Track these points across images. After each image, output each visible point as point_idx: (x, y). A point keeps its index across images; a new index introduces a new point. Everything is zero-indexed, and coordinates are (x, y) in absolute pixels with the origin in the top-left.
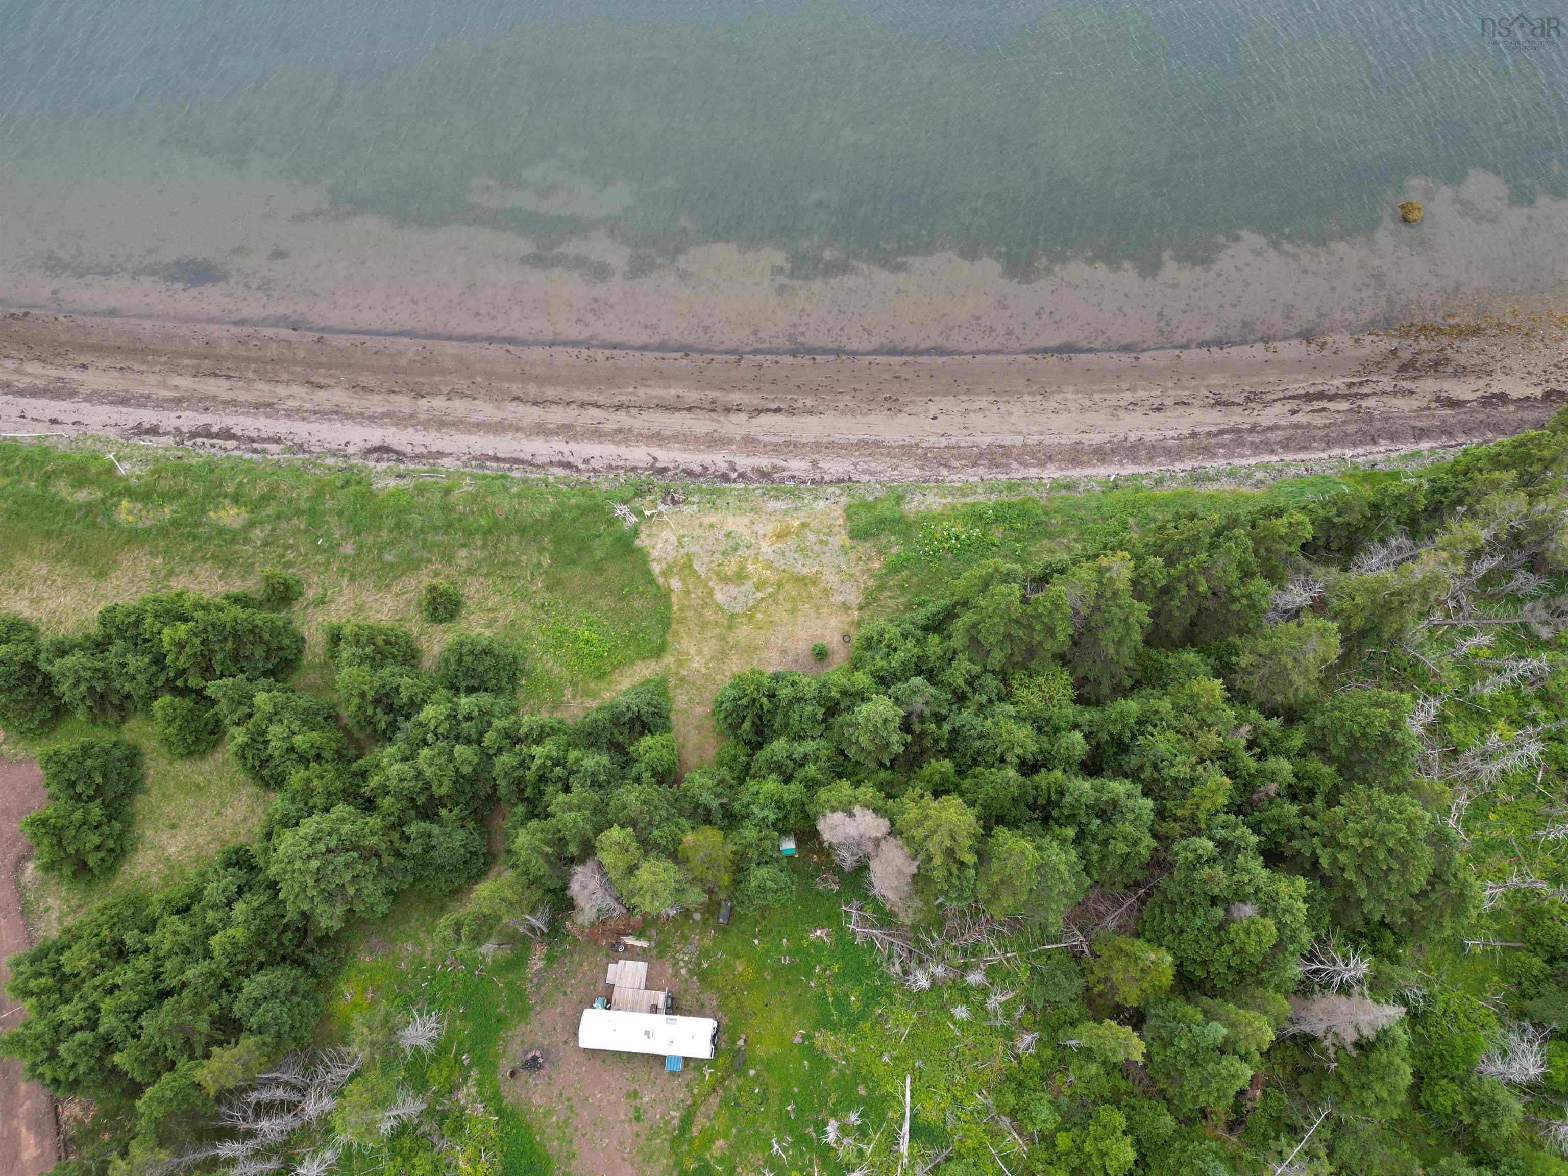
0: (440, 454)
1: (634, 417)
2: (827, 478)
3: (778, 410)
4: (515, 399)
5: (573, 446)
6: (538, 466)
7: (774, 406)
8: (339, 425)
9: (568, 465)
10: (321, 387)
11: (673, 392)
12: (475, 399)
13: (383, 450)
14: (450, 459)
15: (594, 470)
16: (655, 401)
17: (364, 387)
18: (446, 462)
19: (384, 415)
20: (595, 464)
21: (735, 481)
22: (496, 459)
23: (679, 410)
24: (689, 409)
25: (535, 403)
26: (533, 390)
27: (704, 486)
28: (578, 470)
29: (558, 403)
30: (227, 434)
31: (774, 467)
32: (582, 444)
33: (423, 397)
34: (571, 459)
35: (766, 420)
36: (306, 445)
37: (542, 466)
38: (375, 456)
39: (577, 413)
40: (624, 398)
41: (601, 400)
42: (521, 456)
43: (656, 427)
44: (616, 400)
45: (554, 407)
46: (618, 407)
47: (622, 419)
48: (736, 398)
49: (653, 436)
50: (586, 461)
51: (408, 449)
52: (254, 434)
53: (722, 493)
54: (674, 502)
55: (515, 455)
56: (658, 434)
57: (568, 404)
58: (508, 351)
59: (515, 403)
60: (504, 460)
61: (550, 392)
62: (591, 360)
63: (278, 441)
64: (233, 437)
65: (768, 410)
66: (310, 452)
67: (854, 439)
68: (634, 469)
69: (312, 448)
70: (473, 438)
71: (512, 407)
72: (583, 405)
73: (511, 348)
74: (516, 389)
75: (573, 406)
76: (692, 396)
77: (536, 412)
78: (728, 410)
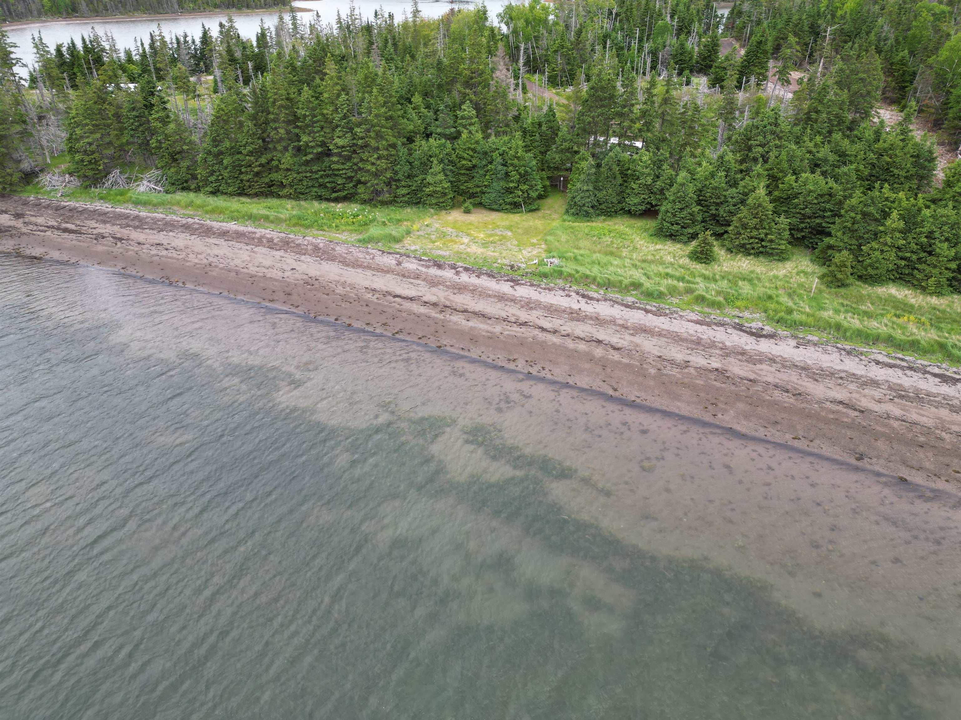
0: (697, 322)
1: (513, 315)
2: (398, 256)
3: (397, 296)
4: (618, 349)
5: (575, 306)
6: (610, 300)
7: (397, 299)
8: (809, 362)
9: (585, 296)
10: (841, 402)
11: (471, 324)
12: (660, 357)
13: (758, 335)
14: (689, 318)
15: (564, 290)
16: (489, 322)
17: (787, 391)
18: (694, 317)
19: (761, 362)
20: (561, 293)
21: (462, 267)
22: (648, 311)
23: (474, 313)
24: (466, 311)
25: (599, 342)
26: (599, 352)
27: (485, 268)
28: (577, 293)
29: (578, 338)
31: (428, 268)
32: (567, 305)
33: (717, 370)
34: (580, 299)
35: (411, 293)
36: (843, 353)
37: (606, 300)
38: (764, 333)
39: (562, 328)
40: (516, 329)
41: (537, 332)
42: (622, 308)
43: (499, 305)
44: (524, 329)
45: (582, 335)
46: (525, 324)
47: (523, 316)
48: (422, 310)
49: (506, 300)
50: (569, 296)
51: (731, 331)
52: (909, 373)
53: (476, 264)
54: (512, 266)
55: (628, 310)
56: (500, 301)
57: (568, 335)
58: (616, 390)
59: (619, 345)
60: (639, 308)
61: (582, 346)
62: (530, 363)
63: (878, 363)
65: (404, 298)
66: (838, 348)
67: (359, 270)
68: (532, 285)
69: (835, 350)
70: (665, 327)
71: (621, 343)
72: (555, 332)
73: (611, 392)
74: (616, 356)
75: (564, 333)
76: (457, 318)
77: (602, 335)
78: (435, 305)
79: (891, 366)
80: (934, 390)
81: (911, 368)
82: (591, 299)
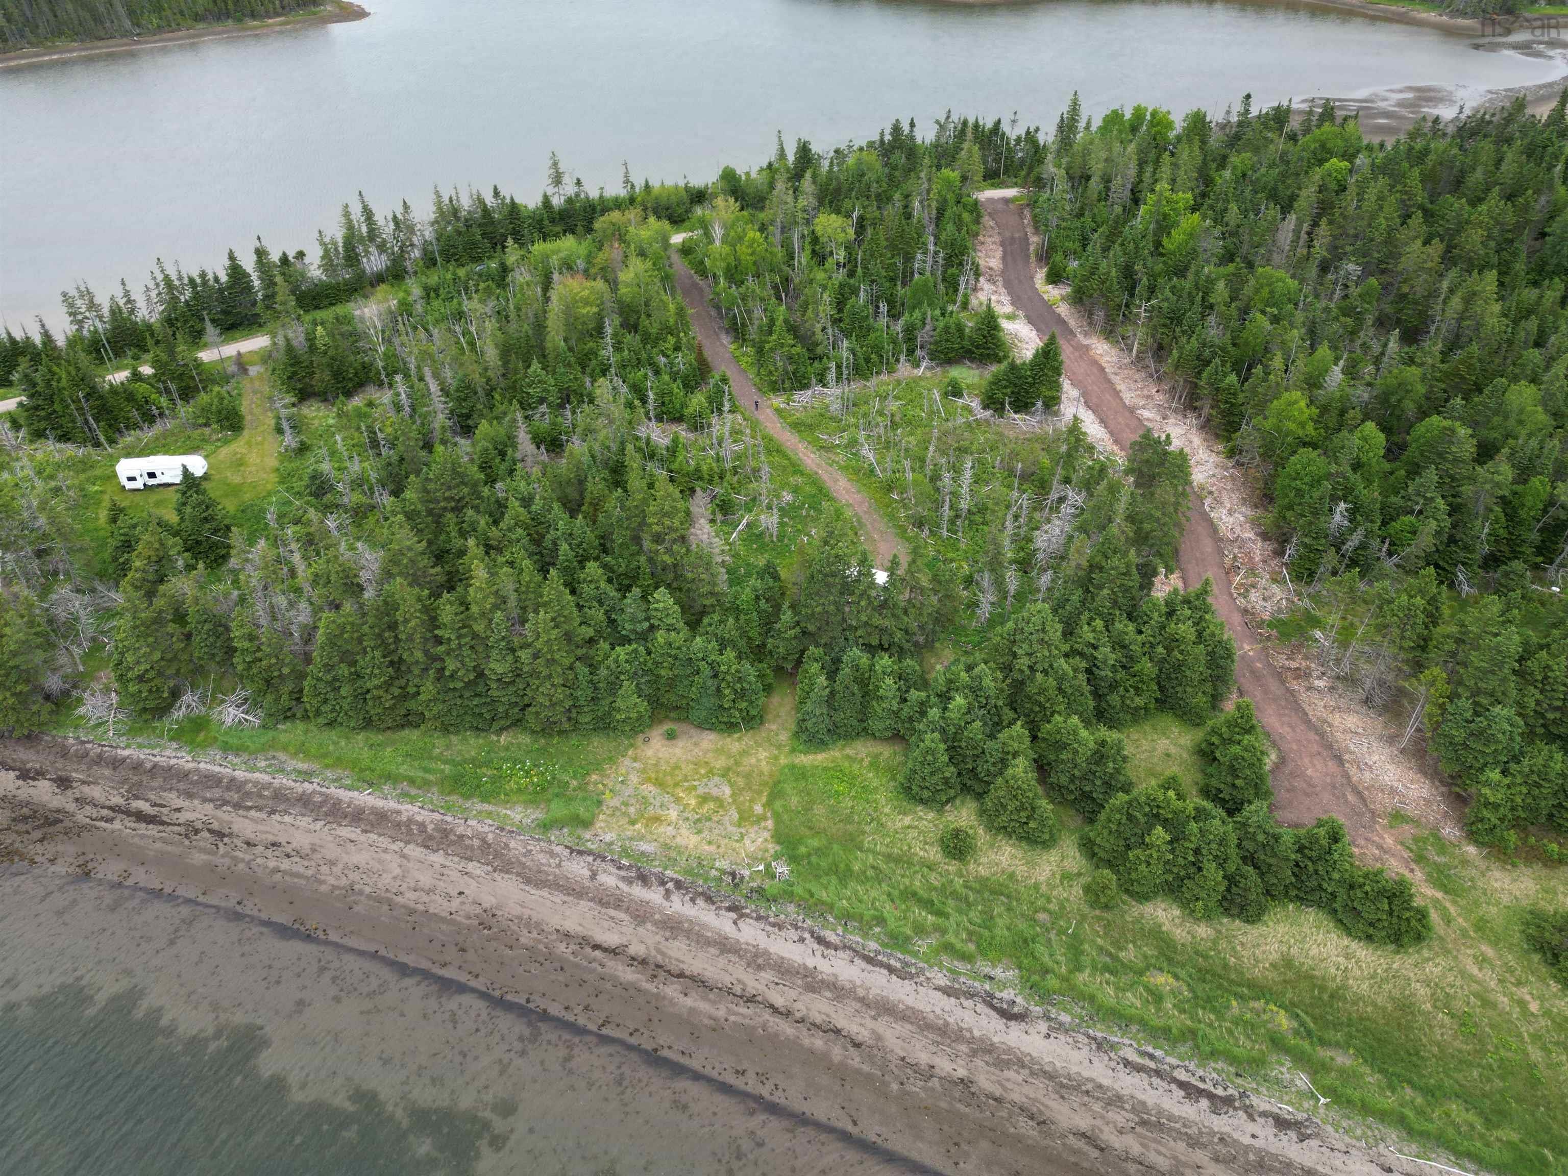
0: (948, 992)
1: (739, 981)
2: (590, 859)
3: (596, 947)
4: (857, 1045)
5: (810, 963)
6: (850, 948)
7: (597, 953)
8: (1058, 1065)
9: (821, 940)
10: (1083, 1135)
11: (689, 1002)
12: (903, 1059)
13: (1008, 1015)
14: (936, 982)
15: (796, 928)
16: (711, 996)
17: (1032, 1118)
18: (942, 980)
19: (1007, 1064)
20: (793, 934)
21: (672, 879)
22: (891, 970)
23: (692, 978)
24: (681, 975)
25: (837, 1031)
26: (837, 1053)
27: (701, 882)
28: (812, 933)
29: (814, 1024)
30: (1192, 1092)
31: (631, 883)
32: (800, 961)
33: (962, 1080)
34: (816, 946)
35: (611, 939)
36: (1094, 1046)
37: (845, 947)
38: (1016, 1010)
39: (798, 1006)
40: (742, 1010)
41: (767, 1015)
42: (864, 965)
43: (722, 961)
44: (752, 1010)
45: (818, 1021)
46: (751, 1000)
47: (751, 982)
48: (628, 975)
49: (729, 951)
50: (802, 940)
51: (981, 1007)
52: (1156, 1081)
53: (688, 872)
54: (733, 875)
55: (870, 967)
56: (722, 952)
57: (803, 1020)
58: (855, 1123)
59: (860, 1039)
60: (881, 965)
61: (818, 1042)
62: (762, 1077)
63: (1127, 1063)
64: (1182, 1085)
65: (605, 950)
66: (1089, 1037)
67: (545, 892)
68: (759, 918)
69: (1086, 1040)
70: (910, 1001)
71: (863, 1035)
72: (787, 1014)
73: (850, 1128)
74: (855, 1060)
75: (798, 1015)
76: (672, 990)
77: (840, 1018)
78: (644, 962)
79: (1139, 1069)
80: (1177, 1110)
81: (1158, 1073)
82: (826, 944)
